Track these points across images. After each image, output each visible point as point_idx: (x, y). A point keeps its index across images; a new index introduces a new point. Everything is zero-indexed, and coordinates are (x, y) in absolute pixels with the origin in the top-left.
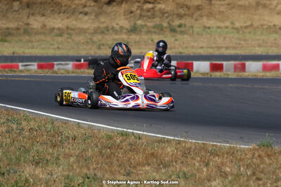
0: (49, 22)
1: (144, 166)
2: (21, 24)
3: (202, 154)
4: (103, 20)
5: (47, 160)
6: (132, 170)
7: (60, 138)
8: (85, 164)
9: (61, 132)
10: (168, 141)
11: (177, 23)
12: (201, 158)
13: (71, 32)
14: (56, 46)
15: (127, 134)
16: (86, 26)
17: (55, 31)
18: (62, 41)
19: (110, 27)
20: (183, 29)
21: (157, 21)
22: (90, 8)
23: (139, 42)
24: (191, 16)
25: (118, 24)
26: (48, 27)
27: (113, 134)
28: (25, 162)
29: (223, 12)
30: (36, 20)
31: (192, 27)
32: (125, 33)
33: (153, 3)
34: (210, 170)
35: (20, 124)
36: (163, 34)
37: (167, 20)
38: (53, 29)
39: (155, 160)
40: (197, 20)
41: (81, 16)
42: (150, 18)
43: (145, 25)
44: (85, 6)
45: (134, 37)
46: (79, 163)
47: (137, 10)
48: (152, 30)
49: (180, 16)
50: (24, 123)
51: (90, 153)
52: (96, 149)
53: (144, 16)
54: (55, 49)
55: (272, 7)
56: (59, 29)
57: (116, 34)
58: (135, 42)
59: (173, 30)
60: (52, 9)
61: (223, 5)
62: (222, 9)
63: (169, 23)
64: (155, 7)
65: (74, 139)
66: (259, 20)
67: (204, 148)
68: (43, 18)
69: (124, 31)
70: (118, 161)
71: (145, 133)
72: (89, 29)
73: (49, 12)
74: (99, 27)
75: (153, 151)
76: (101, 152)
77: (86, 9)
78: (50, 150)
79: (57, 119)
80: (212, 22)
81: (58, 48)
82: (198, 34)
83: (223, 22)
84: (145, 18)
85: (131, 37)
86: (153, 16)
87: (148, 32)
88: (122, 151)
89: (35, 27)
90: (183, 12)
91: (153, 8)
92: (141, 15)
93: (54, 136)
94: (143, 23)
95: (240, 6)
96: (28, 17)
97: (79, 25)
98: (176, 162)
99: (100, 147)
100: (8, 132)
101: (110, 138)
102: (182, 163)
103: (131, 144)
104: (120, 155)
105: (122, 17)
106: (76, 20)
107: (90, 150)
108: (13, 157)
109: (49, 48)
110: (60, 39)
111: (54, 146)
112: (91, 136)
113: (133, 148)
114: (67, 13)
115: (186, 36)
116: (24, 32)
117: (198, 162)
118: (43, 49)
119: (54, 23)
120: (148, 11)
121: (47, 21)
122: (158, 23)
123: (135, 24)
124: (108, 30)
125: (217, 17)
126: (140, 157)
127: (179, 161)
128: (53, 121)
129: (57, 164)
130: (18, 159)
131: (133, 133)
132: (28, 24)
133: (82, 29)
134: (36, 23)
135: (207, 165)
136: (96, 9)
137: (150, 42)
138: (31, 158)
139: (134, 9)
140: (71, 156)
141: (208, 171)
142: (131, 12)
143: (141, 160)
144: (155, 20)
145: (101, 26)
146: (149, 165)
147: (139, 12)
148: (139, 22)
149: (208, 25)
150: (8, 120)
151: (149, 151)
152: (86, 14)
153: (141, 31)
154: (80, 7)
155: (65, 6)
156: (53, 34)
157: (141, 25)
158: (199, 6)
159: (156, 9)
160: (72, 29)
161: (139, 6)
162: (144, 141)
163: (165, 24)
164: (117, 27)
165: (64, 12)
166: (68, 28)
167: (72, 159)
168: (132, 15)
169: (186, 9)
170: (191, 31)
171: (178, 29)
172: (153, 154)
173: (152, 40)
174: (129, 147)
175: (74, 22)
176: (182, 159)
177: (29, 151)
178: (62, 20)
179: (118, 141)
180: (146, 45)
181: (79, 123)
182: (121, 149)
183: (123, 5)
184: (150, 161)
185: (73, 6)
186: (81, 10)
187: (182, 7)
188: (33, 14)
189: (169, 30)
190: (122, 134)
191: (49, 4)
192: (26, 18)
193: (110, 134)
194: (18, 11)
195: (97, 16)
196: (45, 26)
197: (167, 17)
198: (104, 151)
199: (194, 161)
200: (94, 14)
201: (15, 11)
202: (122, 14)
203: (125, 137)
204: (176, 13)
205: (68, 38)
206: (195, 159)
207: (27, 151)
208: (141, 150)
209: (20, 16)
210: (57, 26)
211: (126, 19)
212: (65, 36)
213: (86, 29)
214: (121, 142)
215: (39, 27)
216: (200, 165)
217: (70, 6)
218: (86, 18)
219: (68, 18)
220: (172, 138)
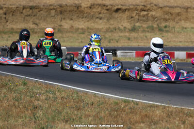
0: (75, 24)
1: (140, 123)
2: (56, 25)
3: (181, 115)
4: (112, 23)
5: (73, 119)
6: (132, 126)
7: (82, 104)
8: (99, 122)
9: (83, 100)
10: (157, 106)
11: (163, 24)
12: (180, 118)
13: (90, 31)
14: (80, 41)
15: (128, 102)
16: (100, 27)
17: (80, 30)
18: (84, 37)
19: (117, 27)
20: (167, 29)
21: (150, 23)
22: (104, 15)
23: (137, 38)
24: (174, 20)
25: (122, 26)
26: (74, 28)
27: (119, 101)
28: (58, 120)
30: (67, 23)
31: (174, 27)
32: (128, 32)
33: (147, 11)
34: (186, 126)
35: (55, 94)
36: (154, 32)
37: (156, 23)
38: (78, 29)
39: (148, 119)
40: (177, 23)
41: (97, 20)
42: (144, 21)
43: (142, 26)
44: (100, 13)
45: (134, 35)
46: (95, 121)
47: (136, 16)
48: (146, 29)
49: (166, 20)
50: (58, 94)
51: (103, 114)
52: (107, 112)
53: (141, 20)
54: (79, 42)
56: (82, 29)
57: (121, 32)
58: (134, 38)
59: (161, 30)
60: (77, 15)
63: (158, 25)
64: (149, 14)
65: (92, 104)
67: (182, 111)
68: (72, 21)
69: (127, 30)
70: (122, 120)
71: (141, 101)
72: (103, 28)
73: (75, 17)
74: (110, 28)
75: (146, 113)
76: (110, 114)
77: (101, 15)
78: (76, 112)
79: (80, 91)
80: (188, 24)
81: (82, 42)
82: (178, 32)
84: (141, 21)
85: (132, 34)
86: (147, 20)
87: (144, 31)
88: (125, 113)
89: (65, 27)
90: (168, 17)
91: (147, 15)
92: (138, 19)
93: (78, 102)
94: (140, 25)
96: (61, 21)
97: (96, 26)
98: (162, 121)
99: (109, 110)
100: (46, 99)
101: (117, 104)
102: (167, 121)
103: (131, 108)
104: (124, 116)
105: (126, 21)
106: (94, 23)
107: (103, 112)
108: (50, 117)
109: (75, 42)
110: (83, 36)
111: (78, 109)
112: (103, 102)
113: (133, 111)
114: (88, 18)
115: (169, 34)
116: (58, 31)
117: (177, 121)
118: (72, 42)
119: (79, 24)
120: (144, 17)
121: (74, 23)
122: (150, 25)
123: (134, 25)
124: (116, 30)
125: (192, 20)
126: (137, 117)
127: (164, 120)
128: (77, 92)
129: (80, 121)
130: (53, 118)
131: (133, 101)
132: (61, 26)
133: (98, 29)
134: (67, 25)
135: (184, 123)
136: (108, 15)
137: (145, 38)
138: (62, 118)
139: (134, 15)
140: (90, 116)
141: (184, 127)
142: (132, 18)
143: (138, 119)
144: (148, 23)
145: (111, 27)
146: (143, 122)
147: (137, 17)
148: (137, 24)
149: (185, 26)
150: (47, 91)
151: (144, 113)
152: (101, 19)
153: (138, 30)
154: (97, 13)
155: (87, 13)
156: (78, 32)
157: (139, 26)
158: (179, 13)
159: (149, 15)
160: (91, 29)
161: (137, 13)
162: (140, 106)
163: (155, 26)
164: (122, 28)
165: (86, 17)
166: (88, 28)
167: (90, 119)
168: (132, 19)
169: (170, 15)
170: (173, 30)
171: (164, 29)
172: (146, 115)
173: (146, 37)
174: (130, 111)
175: (93, 24)
176: (167, 119)
177: (61, 113)
178: (84, 22)
179: (123, 106)
180: (142, 40)
181: (95, 94)
182: (124, 111)
183: (126, 13)
184: (144, 120)
185: (92, 13)
186: (97, 16)
187: (167, 14)
188: (64, 19)
189: (157, 29)
190: (125, 101)
191: (76, 11)
192: (59, 21)
193: (117, 101)
194: (54, 16)
195: (108, 20)
196: (72, 27)
197: (157, 21)
198: (112, 113)
199: (174, 120)
200: (106, 19)
201: (52, 16)
202: (126, 19)
203: (127, 104)
204: (163, 18)
205: (88, 35)
206: (175, 119)
207: (60, 113)
208: (138, 113)
209: (55, 20)
210: (80, 27)
211: (128, 22)
212: (86, 33)
213: (101, 29)
214: (124, 107)
215: (69, 27)
216: (179, 123)
217: (90, 13)
218: (101, 21)
219: (88, 21)
220: (160, 104)
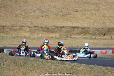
29: (8, 31)
55: (25, 30)
61: (8, 29)
62: (8, 30)
66: (20, 34)
80: (4, 35)
83: (8, 35)
95: (14, 29)
125: (6, 33)
